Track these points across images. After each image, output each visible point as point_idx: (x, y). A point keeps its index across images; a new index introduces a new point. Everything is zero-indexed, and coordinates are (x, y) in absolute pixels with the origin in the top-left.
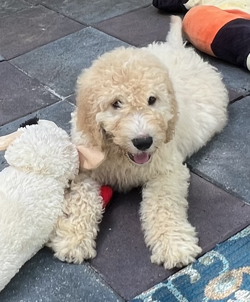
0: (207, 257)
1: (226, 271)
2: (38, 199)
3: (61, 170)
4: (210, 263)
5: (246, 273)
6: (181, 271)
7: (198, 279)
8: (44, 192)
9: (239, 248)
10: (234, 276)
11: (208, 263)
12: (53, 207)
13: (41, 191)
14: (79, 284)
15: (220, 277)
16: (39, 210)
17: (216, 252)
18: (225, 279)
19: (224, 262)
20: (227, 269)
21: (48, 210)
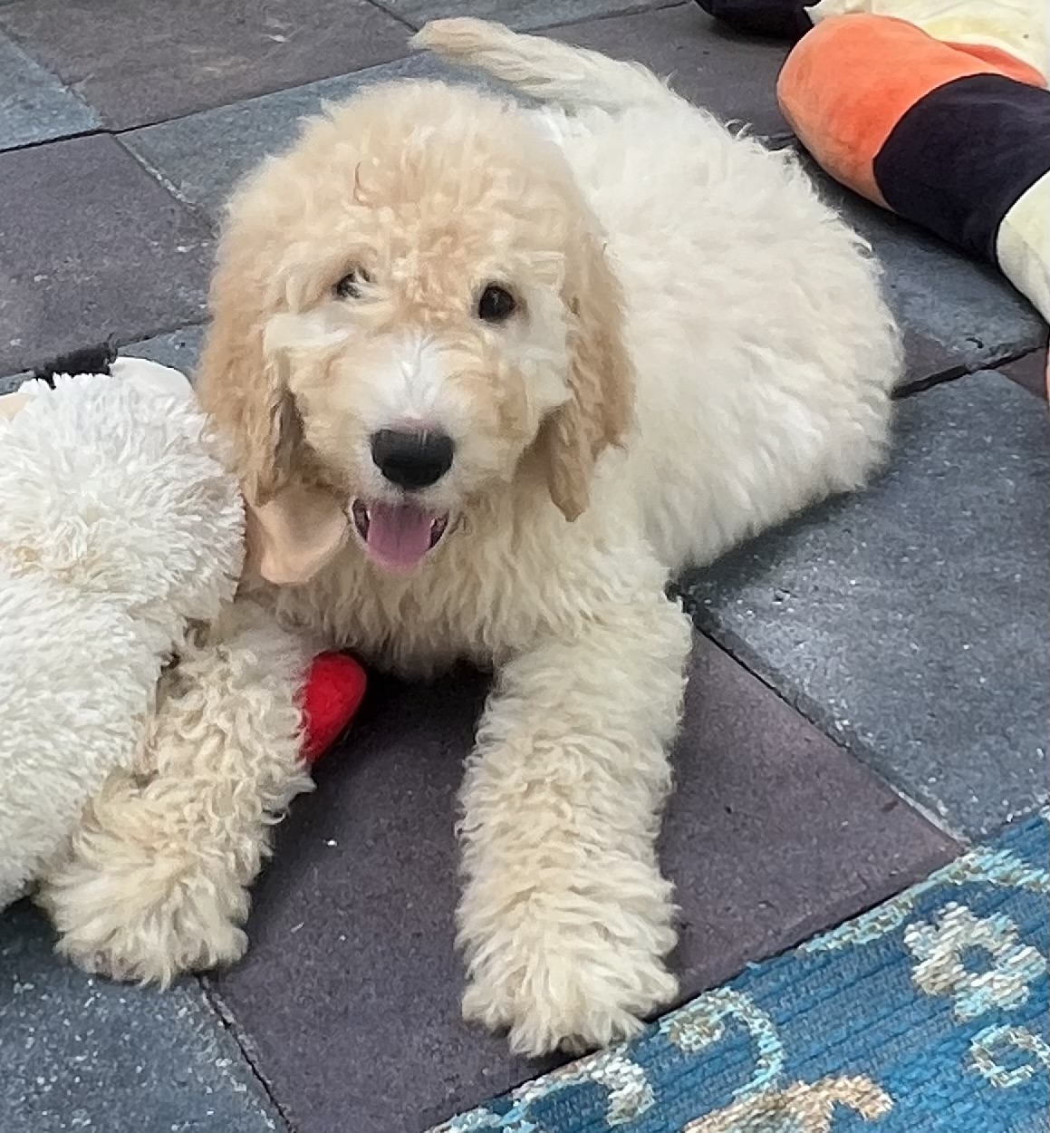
0: (694, 1015)
1: (767, 1085)
2: (33, 687)
3: (154, 577)
4: (705, 1041)
5: (846, 1106)
6: (577, 1063)
7: (640, 1111)
8: (70, 659)
9: (838, 991)
10: (795, 1115)
11: (698, 1042)
12: (100, 727)
13: (54, 652)
15: (737, 1108)
16: (26, 732)
17: (737, 994)
18: (756, 1122)
19: (766, 1046)
20: (773, 1077)
21: (73, 737)
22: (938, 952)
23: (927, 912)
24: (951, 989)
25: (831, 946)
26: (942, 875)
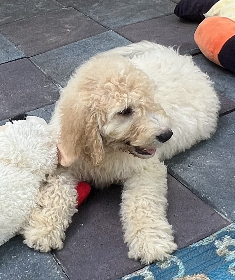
2: (11, 191)
6: (137, 271)
8: (19, 184)
12: (26, 199)
13: (15, 183)
14: (40, 274)
16: (10, 200)
17: (174, 256)
19: (181, 267)
20: (182, 274)
21: (21, 201)
22: (222, 247)
23: (220, 238)
24: (225, 255)
25: (197, 246)
26: (224, 229)
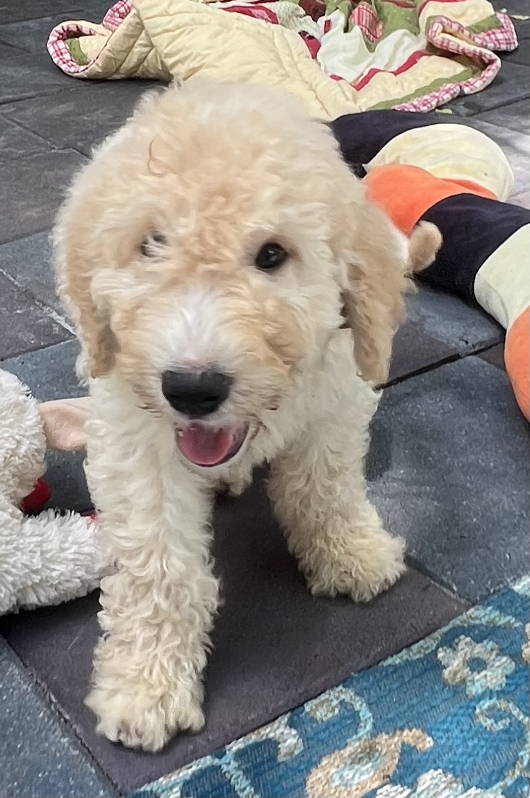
0: (323, 702)
4: (330, 715)
5: (409, 745)
6: (261, 730)
7: (296, 752)
10: (381, 751)
11: (326, 716)
15: (349, 749)
17: (347, 689)
18: (360, 756)
19: (363, 716)
20: (368, 732)
22: (456, 663)
23: (449, 641)
24: (464, 681)
25: (397, 662)
